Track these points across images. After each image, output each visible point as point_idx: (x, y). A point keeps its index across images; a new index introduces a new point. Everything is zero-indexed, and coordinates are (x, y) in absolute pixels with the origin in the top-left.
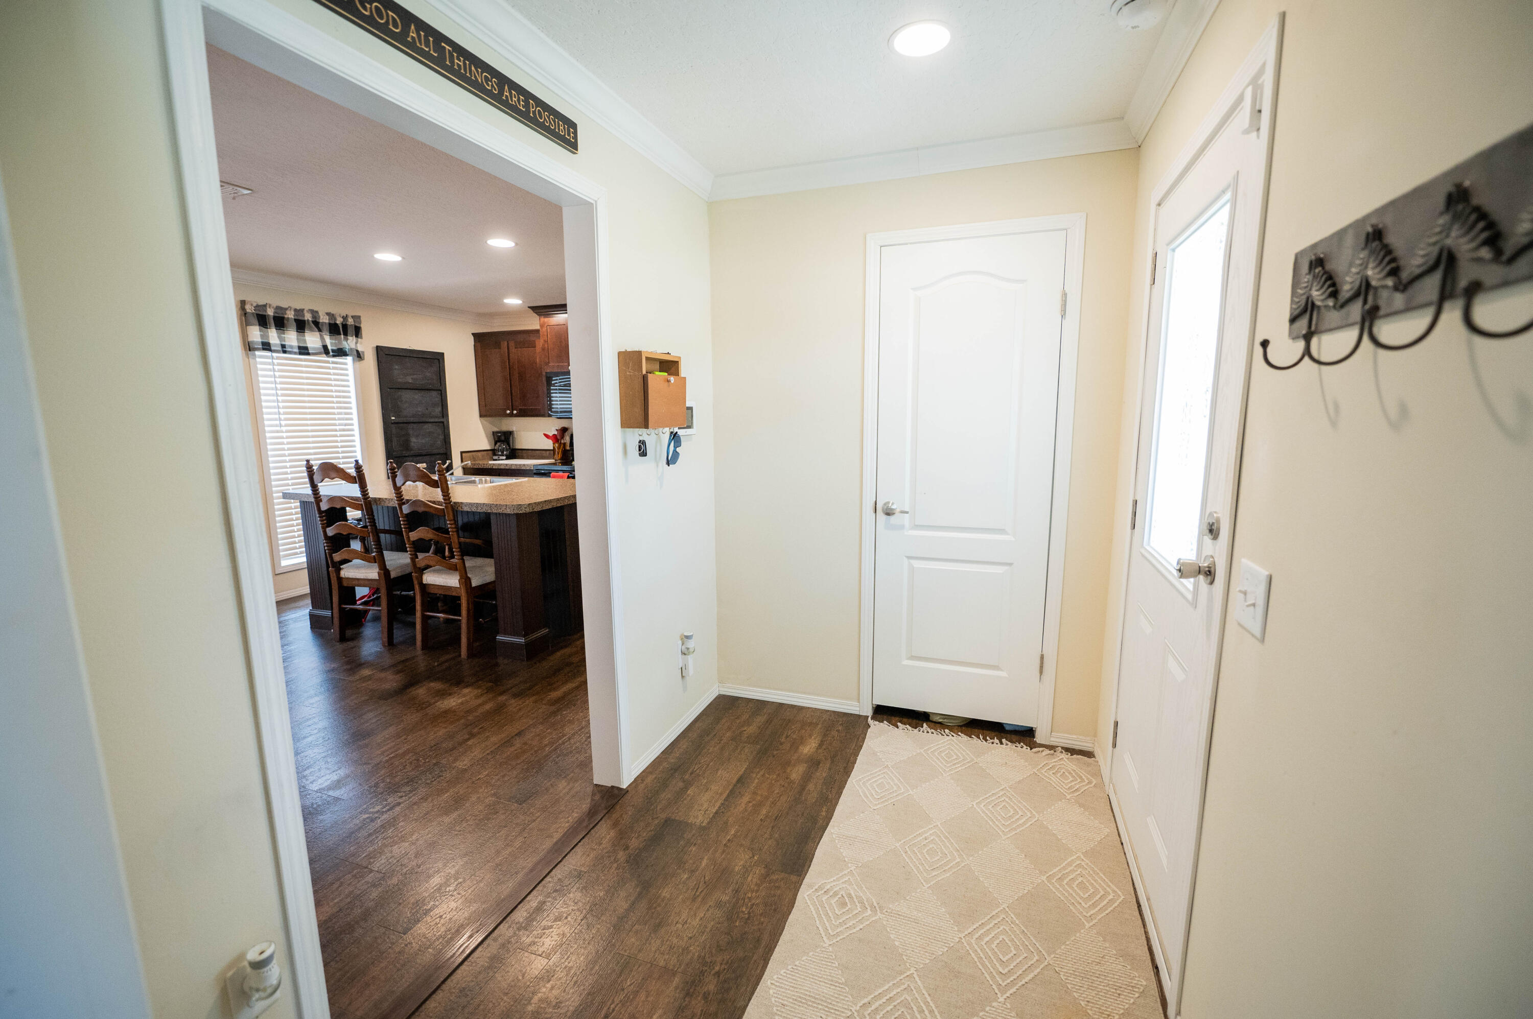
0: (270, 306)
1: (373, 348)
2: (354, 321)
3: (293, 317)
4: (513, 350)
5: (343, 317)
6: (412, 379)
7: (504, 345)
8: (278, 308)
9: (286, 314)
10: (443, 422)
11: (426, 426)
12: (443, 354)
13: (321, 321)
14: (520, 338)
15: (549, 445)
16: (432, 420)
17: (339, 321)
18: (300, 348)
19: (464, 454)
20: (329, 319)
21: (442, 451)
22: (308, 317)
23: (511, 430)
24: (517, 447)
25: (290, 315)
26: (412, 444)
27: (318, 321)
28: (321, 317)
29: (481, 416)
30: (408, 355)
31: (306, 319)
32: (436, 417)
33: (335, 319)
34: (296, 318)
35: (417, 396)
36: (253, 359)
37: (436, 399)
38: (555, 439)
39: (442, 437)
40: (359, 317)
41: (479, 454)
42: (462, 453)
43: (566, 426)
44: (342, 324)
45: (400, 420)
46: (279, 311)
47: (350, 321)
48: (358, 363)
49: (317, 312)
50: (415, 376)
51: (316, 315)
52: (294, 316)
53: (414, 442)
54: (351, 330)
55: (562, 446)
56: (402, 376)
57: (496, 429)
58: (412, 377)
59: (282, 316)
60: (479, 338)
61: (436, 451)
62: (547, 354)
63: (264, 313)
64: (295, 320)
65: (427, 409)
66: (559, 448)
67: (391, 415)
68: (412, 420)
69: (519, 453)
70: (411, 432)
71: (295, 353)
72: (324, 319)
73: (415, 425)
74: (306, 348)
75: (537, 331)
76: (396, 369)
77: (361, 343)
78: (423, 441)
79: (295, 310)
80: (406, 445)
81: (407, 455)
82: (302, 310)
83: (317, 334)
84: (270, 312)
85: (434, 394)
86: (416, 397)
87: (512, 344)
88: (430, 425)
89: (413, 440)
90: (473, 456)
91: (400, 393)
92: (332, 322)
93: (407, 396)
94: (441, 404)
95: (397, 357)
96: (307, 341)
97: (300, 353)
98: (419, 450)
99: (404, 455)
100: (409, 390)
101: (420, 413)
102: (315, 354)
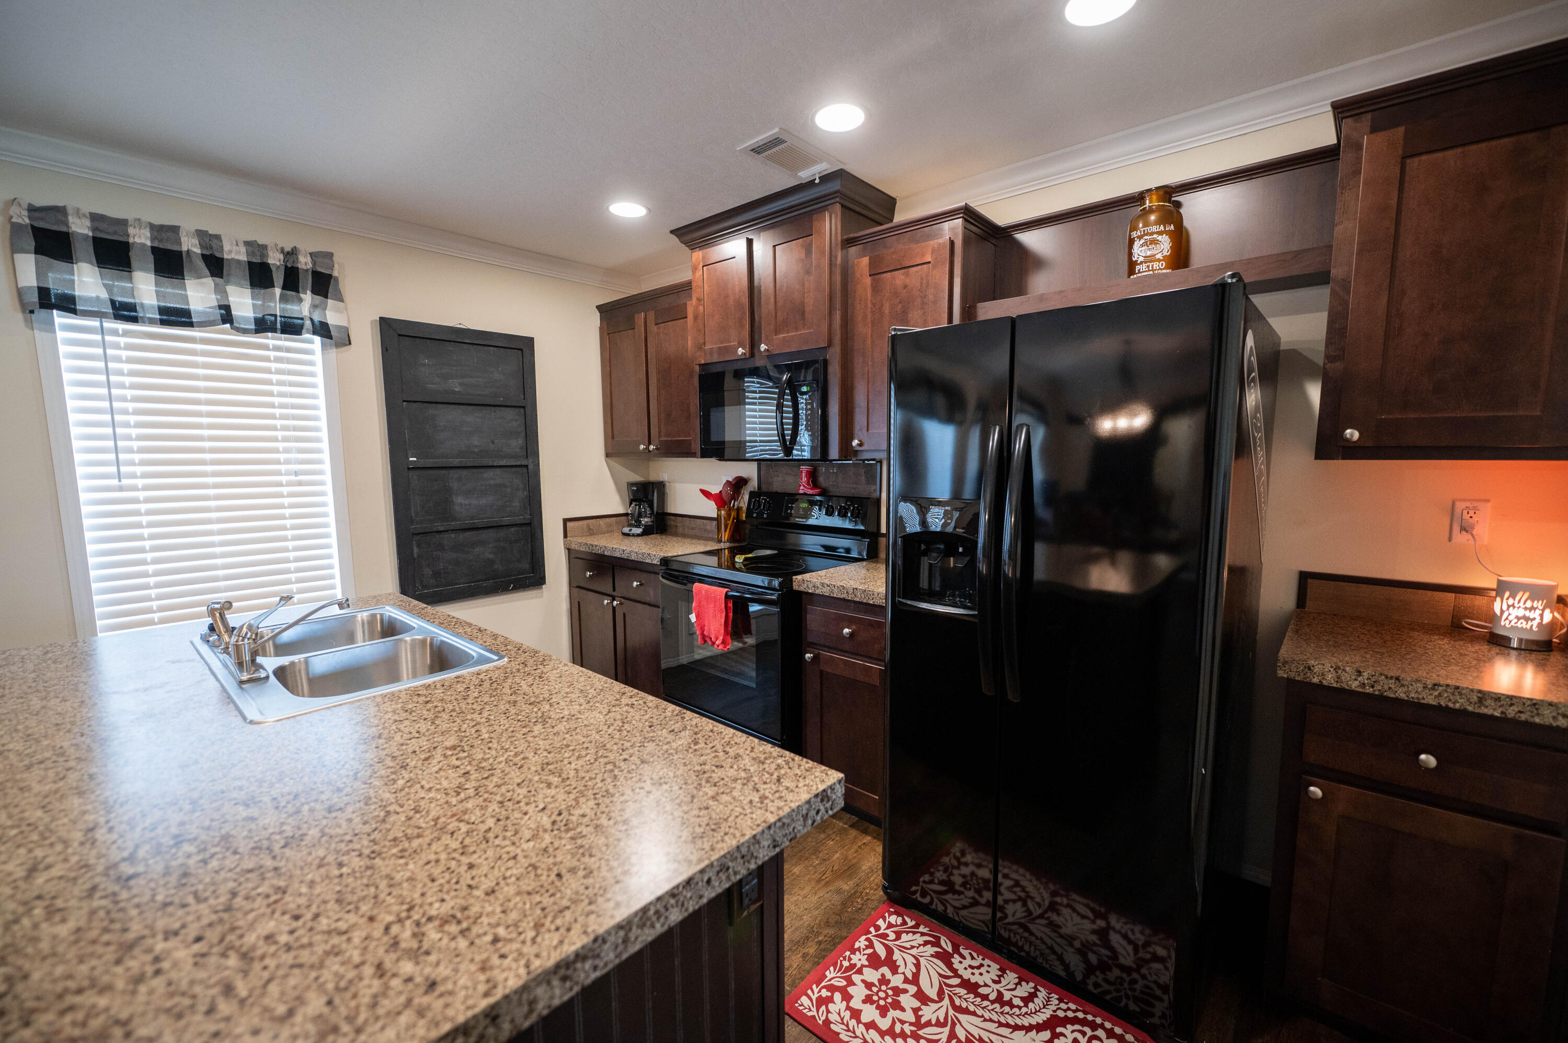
0: (78, 212)
1: (372, 322)
2: (314, 263)
3: (149, 243)
4: (653, 328)
5: (282, 251)
6: (460, 384)
7: (640, 319)
8: (97, 218)
9: (128, 236)
10: (527, 466)
11: (490, 474)
12: (532, 339)
13: (226, 256)
14: (665, 302)
15: (709, 509)
16: (503, 463)
17: (275, 259)
18: (163, 310)
19: (569, 524)
20: (248, 254)
21: (519, 519)
22: (189, 244)
23: (661, 479)
24: (669, 511)
25: (140, 237)
26: (457, 508)
27: (218, 255)
28: (226, 247)
29: (608, 455)
30: (453, 338)
31: (184, 248)
32: (515, 457)
33: (264, 255)
34: (156, 244)
35: (472, 418)
36: (45, 335)
37: (514, 424)
38: (720, 500)
39: (522, 494)
40: (330, 255)
41: (602, 522)
42: (566, 521)
43: (744, 475)
44: (286, 266)
45: (430, 462)
46: (103, 226)
47: (304, 262)
48: (334, 350)
49: (218, 237)
50: (466, 380)
51: (214, 243)
52: (152, 240)
53: (461, 504)
54: (306, 281)
55: (733, 514)
56: (438, 380)
57: (638, 478)
58: (460, 381)
59: (121, 239)
60: (603, 309)
61: (507, 520)
62: (701, 326)
63: (64, 229)
64: (154, 250)
65: (493, 443)
66: (729, 515)
67: (410, 454)
68: (456, 462)
69: (671, 521)
70: (455, 485)
71: (152, 322)
72: (234, 252)
73: (464, 473)
74: (187, 313)
75: (687, 285)
76: (423, 365)
77: (337, 310)
78: (483, 501)
79: (152, 227)
80: (443, 510)
81: (441, 529)
82: (175, 229)
83: (209, 281)
84: (80, 227)
85: (510, 414)
86: (469, 419)
87: (651, 315)
88: (498, 471)
89: (459, 500)
90: (588, 525)
91: (432, 411)
92: (257, 260)
93: (448, 416)
94: (523, 435)
95: (428, 341)
96: (186, 296)
97: (163, 323)
98: (472, 518)
99: (435, 529)
100: (453, 406)
101: (476, 450)
102: (203, 324)
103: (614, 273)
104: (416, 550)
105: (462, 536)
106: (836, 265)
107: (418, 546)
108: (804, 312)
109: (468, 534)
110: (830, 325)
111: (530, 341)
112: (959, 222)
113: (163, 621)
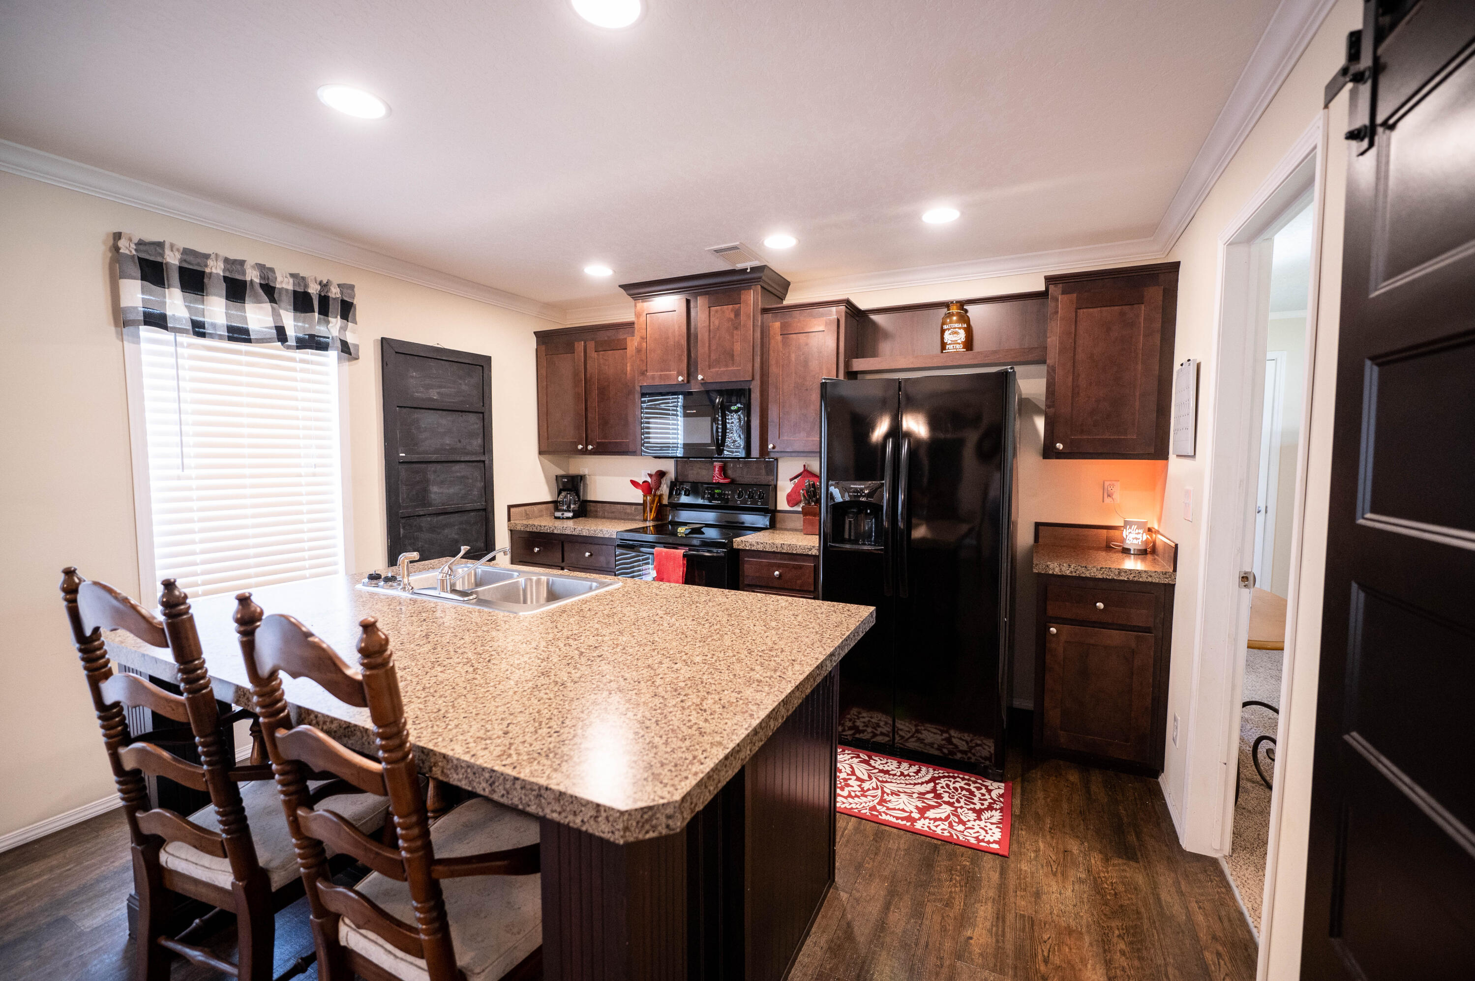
0: (172, 246)
1: (374, 341)
2: (342, 293)
3: (222, 274)
4: (592, 354)
5: (320, 283)
6: (438, 393)
7: (580, 346)
8: (186, 252)
9: (206, 266)
10: (484, 462)
11: (457, 467)
12: (490, 358)
13: (278, 286)
14: (603, 336)
15: (637, 496)
16: (467, 459)
17: (314, 289)
18: (230, 329)
19: (512, 510)
20: (294, 284)
21: (478, 505)
22: (252, 275)
23: (581, 473)
24: (589, 499)
25: (216, 268)
26: (433, 496)
27: (272, 284)
28: (279, 279)
29: (541, 453)
30: (432, 355)
31: (248, 279)
32: (475, 454)
33: (306, 286)
34: (227, 274)
35: (444, 421)
36: (132, 346)
37: (476, 426)
38: (647, 488)
39: (480, 485)
40: (352, 287)
41: (536, 508)
42: (510, 507)
43: (663, 469)
44: (320, 295)
45: (415, 457)
46: (190, 258)
47: (334, 292)
48: (347, 363)
49: (272, 270)
50: (443, 390)
51: (270, 275)
52: (224, 271)
53: (436, 493)
54: (335, 307)
55: (657, 499)
56: (422, 390)
57: (561, 472)
58: (438, 390)
59: (199, 268)
60: (543, 337)
61: (469, 506)
62: (644, 358)
63: (159, 259)
64: (226, 279)
65: (460, 441)
66: (653, 502)
67: (400, 451)
68: (434, 457)
69: (591, 507)
70: (432, 477)
71: (221, 337)
72: (285, 283)
73: (439, 466)
74: (246, 331)
75: (631, 325)
76: (412, 377)
77: (354, 332)
78: (452, 491)
79: (226, 260)
80: (422, 498)
81: (421, 513)
82: (242, 263)
83: (267, 306)
84: (172, 259)
85: (472, 418)
86: (444, 422)
87: (591, 345)
88: (463, 465)
89: (434, 489)
90: (525, 511)
91: (417, 415)
92: (300, 289)
93: (428, 419)
94: (481, 435)
95: (416, 358)
96: (246, 317)
97: (230, 339)
98: (443, 505)
99: (417, 514)
100: (432, 411)
101: (448, 448)
102: (261, 341)
103: (549, 307)
104: (402, 530)
105: (435, 519)
106: (757, 325)
107: (404, 527)
108: (733, 356)
109: (441, 518)
110: (753, 366)
111: (488, 359)
112: (842, 308)
113: (205, 594)
